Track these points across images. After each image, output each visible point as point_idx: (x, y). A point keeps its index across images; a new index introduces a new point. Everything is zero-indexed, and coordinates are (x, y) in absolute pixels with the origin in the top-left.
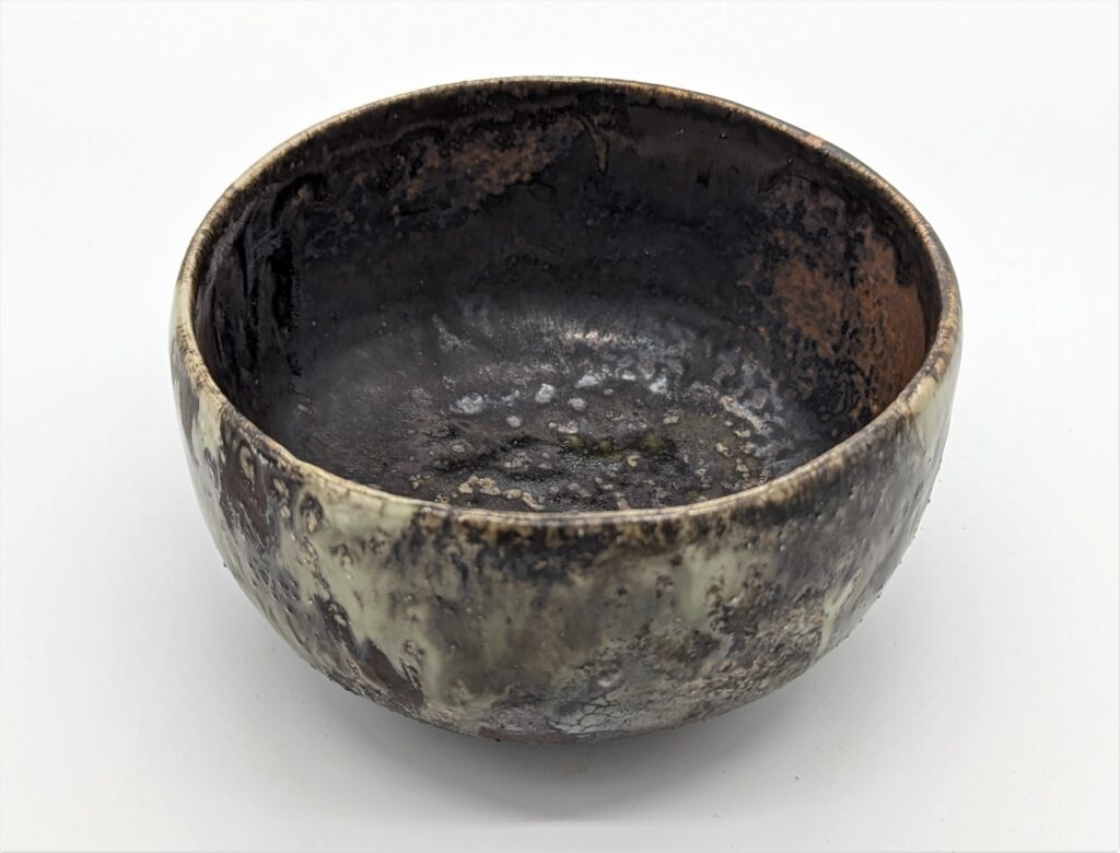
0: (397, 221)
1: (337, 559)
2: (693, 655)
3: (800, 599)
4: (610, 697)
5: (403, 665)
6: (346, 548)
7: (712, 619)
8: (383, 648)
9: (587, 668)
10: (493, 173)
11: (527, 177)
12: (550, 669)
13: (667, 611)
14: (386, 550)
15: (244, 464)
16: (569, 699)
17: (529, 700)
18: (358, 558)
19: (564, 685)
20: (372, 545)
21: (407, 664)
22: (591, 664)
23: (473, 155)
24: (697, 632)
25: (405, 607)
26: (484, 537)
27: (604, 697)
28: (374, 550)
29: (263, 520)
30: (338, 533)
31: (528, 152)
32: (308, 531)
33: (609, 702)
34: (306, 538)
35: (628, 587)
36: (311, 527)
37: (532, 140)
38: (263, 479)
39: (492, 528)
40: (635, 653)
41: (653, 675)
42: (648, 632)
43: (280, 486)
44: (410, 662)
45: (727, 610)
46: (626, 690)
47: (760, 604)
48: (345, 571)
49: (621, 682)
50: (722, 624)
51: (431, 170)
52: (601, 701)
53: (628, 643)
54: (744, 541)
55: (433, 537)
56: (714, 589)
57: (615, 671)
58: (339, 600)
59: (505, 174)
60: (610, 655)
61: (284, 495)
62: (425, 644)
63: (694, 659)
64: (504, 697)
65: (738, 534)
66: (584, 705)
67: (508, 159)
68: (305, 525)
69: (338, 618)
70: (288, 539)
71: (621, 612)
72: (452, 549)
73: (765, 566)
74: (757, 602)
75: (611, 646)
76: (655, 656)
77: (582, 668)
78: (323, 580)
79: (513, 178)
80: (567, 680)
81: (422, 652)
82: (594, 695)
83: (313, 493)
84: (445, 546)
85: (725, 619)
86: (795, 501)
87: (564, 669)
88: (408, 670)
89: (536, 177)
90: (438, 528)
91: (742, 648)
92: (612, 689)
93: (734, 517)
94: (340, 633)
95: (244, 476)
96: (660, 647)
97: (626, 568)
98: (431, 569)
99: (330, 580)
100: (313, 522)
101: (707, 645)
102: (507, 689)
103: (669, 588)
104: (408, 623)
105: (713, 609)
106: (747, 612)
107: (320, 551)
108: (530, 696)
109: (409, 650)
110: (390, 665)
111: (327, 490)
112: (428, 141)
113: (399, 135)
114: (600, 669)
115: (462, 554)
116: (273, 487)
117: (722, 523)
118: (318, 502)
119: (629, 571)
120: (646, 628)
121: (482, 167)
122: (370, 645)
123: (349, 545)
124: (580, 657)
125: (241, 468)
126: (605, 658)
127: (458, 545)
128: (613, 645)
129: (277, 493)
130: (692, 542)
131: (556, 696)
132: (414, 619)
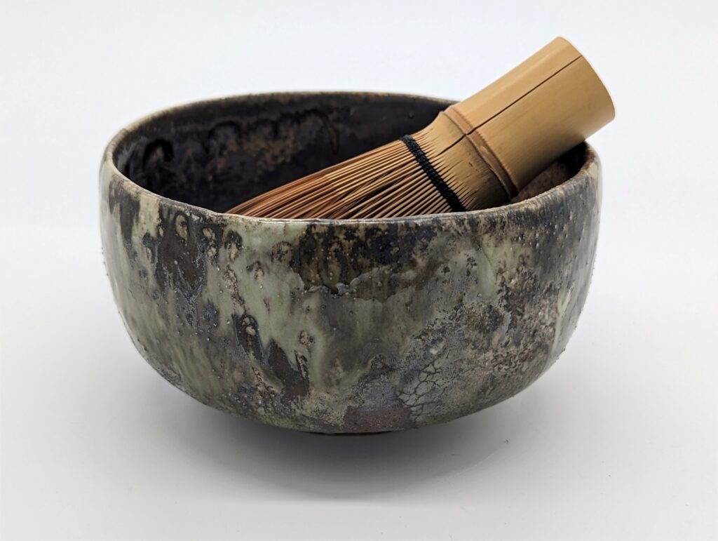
0: (211, 186)
1: (252, 274)
2: (488, 328)
3: (546, 292)
4: (437, 366)
5: (296, 356)
6: (258, 262)
7: (499, 296)
8: (282, 344)
9: (423, 337)
10: (268, 157)
11: (289, 160)
12: (400, 340)
13: (473, 287)
14: (288, 257)
15: (179, 228)
16: (411, 367)
17: (384, 371)
18: (268, 268)
19: (408, 354)
20: (279, 255)
21: (300, 354)
22: (425, 333)
23: (257, 143)
24: (491, 307)
25: (301, 301)
26: (356, 235)
27: (433, 363)
28: (280, 259)
29: (193, 266)
30: (254, 253)
31: (289, 142)
32: (231, 260)
33: (436, 369)
34: (228, 266)
35: (450, 266)
36: (233, 256)
37: (291, 134)
38: (194, 234)
39: (361, 228)
40: (454, 322)
41: (464, 343)
42: (462, 305)
43: (208, 233)
44: (303, 351)
45: (508, 289)
46: (447, 358)
47: (526, 289)
48: (258, 283)
49: (445, 348)
50: (505, 302)
51: (231, 153)
52: (431, 369)
53: (449, 314)
54: (517, 236)
55: (321, 240)
56: (500, 272)
57: (440, 340)
58: (251, 312)
59: (275, 157)
60: (438, 326)
61: (211, 239)
62: (314, 331)
63: (488, 331)
64: (367, 370)
65: (513, 231)
66: (420, 372)
67: (277, 147)
68: (228, 256)
69: (250, 330)
70: (212, 273)
71: (446, 287)
72: (335, 246)
73: (528, 257)
74: (524, 288)
75: (440, 316)
76: (466, 326)
77: (420, 337)
78: (240, 298)
79: (280, 160)
80: (410, 350)
81: (311, 340)
82: (427, 362)
83: (234, 229)
84: (331, 245)
85: (507, 298)
86: (542, 211)
87: (408, 339)
88: (300, 360)
89: (294, 158)
90: (325, 233)
91: (515, 327)
92: (439, 356)
93: (509, 217)
94: (250, 343)
95: (179, 238)
96: (469, 318)
97: (449, 251)
98: (321, 264)
99: (245, 297)
100: (234, 250)
101: (497, 320)
102: (370, 362)
103: (474, 267)
104: (303, 315)
105: (499, 288)
106: (519, 294)
107: (238, 274)
108: (385, 367)
109: (302, 339)
110: (286, 359)
111: (245, 224)
112: (230, 131)
113: (213, 124)
114: (431, 338)
115: (342, 250)
116: (202, 235)
117: (503, 220)
118: (238, 235)
119: (450, 253)
120: (461, 300)
121: (261, 153)
122: (273, 344)
123: (261, 261)
124: (420, 327)
125: (177, 232)
126: (435, 328)
127: (339, 243)
128: (439, 316)
129: (206, 239)
130: (487, 233)
131: (402, 365)
132: (308, 310)
